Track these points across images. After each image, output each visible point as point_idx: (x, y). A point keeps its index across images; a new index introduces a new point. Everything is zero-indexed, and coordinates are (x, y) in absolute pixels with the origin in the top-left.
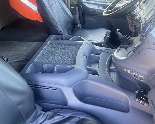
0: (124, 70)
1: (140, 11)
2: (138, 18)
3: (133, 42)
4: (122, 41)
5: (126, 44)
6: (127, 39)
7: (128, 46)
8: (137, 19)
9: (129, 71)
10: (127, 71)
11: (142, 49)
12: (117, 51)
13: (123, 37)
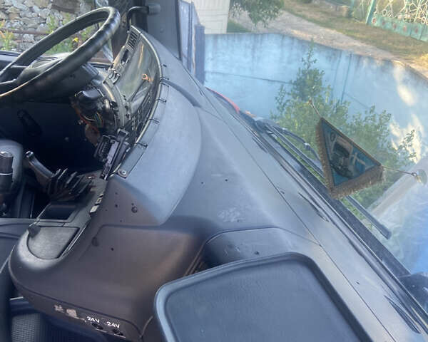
0: (57, 309)
1: (114, 84)
2: (107, 106)
3: (92, 190)
4: (52, 192)
5: (66, 199)
6: (68, 182)
7: (73, 207)
8: (104, 108)
9: (72, 313)
10: (65, 311)
11: (101, 228)
12: (29, 236)
13: (53, 175)
